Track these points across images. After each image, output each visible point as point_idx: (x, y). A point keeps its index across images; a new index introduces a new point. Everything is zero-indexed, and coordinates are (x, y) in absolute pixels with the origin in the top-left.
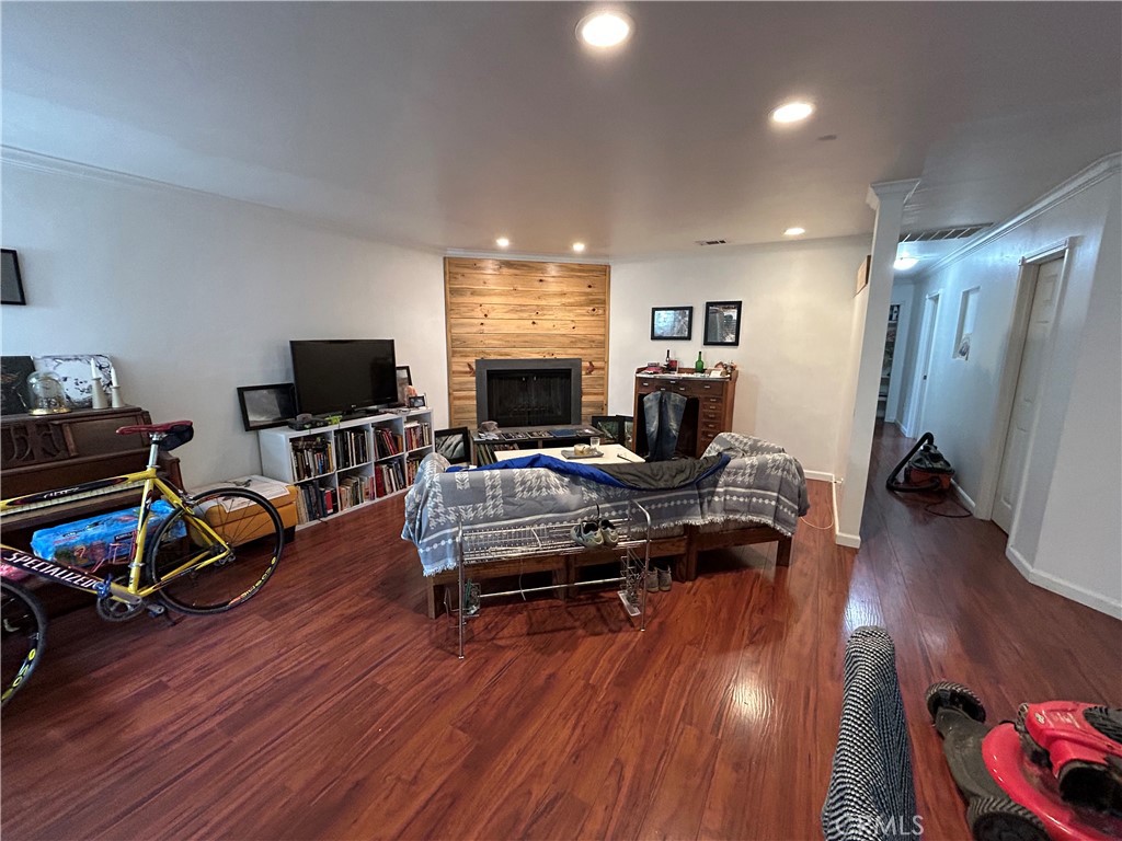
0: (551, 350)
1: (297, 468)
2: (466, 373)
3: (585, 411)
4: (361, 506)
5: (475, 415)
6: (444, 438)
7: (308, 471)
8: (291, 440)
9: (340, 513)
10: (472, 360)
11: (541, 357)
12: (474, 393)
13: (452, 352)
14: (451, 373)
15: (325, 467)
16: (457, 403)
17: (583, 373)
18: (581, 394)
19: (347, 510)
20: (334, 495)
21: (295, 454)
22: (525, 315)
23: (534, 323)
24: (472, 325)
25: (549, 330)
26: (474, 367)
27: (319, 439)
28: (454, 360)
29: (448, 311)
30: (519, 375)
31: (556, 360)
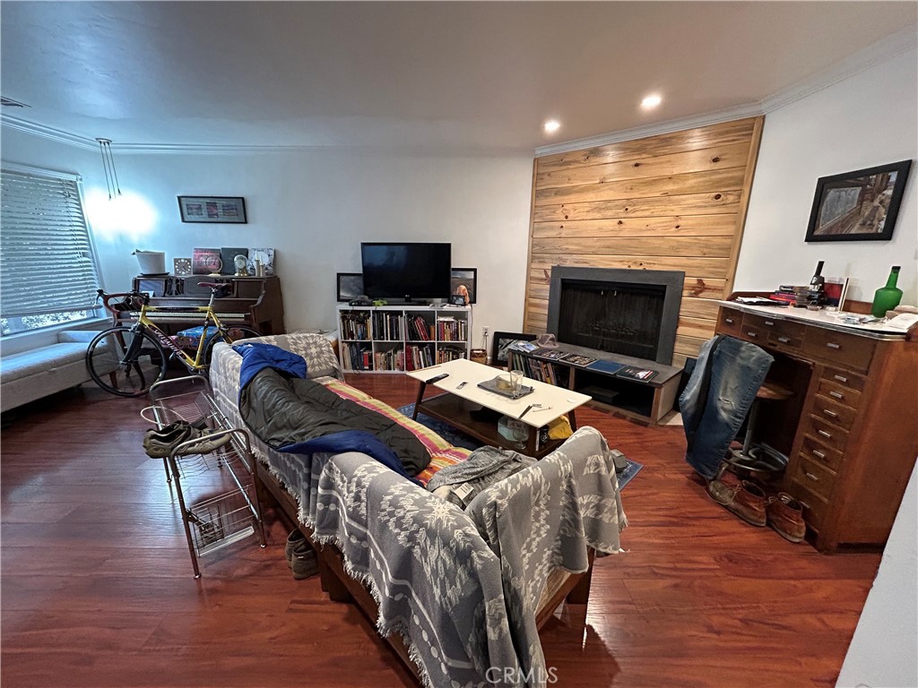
0: (640, 258)
1: (344, 331)
2: (542, 279)
3: (678, 347)
4: (392, 372)
5: (545, 324)
6: (508, 341)
7: (352, 335)
8: (341, 311)
9: (374, 372)
10: (548, 266)
11: (626, 267)
12: (547, 302)
13: (533, 257)
14: (529, 279)
15: (364, 335)
16: (533, 310)
17: (685, 293)
18: (676, 322)
19: (380, 371)
20: (370, 357)
21: (343, 321)
22: (609, 213)
23: (620, 223)
24: (552, 228)
25: (640, 230)
26: (549, 273)
27: (362, 314)
28: (534, 266)
29: (533, 214)
30: (598, 288)
31: (645, 271)
